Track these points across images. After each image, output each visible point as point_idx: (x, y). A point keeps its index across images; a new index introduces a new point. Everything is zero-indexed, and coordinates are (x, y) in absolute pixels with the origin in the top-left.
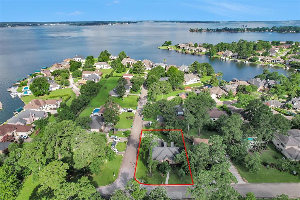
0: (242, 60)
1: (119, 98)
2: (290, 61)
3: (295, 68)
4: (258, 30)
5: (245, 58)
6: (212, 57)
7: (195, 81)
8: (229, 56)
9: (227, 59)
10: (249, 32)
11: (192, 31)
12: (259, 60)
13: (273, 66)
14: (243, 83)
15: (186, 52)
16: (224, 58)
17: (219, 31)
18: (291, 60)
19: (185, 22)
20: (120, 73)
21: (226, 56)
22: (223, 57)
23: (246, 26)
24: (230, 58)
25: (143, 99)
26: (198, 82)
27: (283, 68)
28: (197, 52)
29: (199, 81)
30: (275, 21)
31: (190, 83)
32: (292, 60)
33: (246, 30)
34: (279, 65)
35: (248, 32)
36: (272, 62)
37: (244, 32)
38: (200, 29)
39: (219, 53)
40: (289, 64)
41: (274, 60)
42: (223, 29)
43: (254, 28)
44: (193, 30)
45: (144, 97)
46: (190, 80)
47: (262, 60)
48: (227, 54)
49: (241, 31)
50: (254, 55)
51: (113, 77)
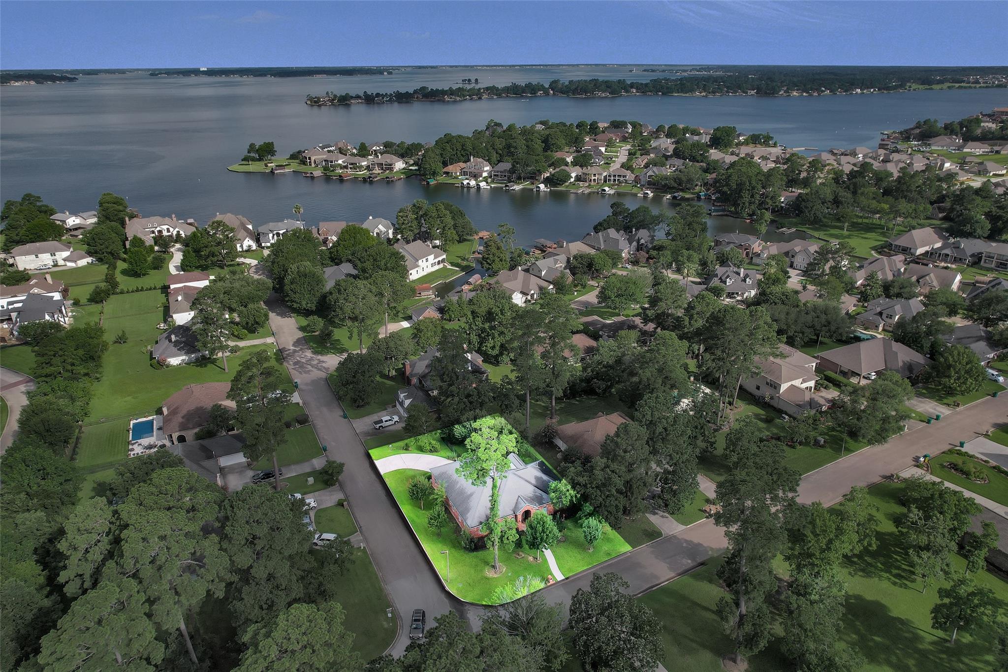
0: (526, 184)
1: (201, 366)
2: (648, 174)
3: (666, 192)
4: (516, 92)
5: (533, 177)
6: (432, 182)
7: (432, 265)
8: (485, 174)
9: (483, 184)
10: (495, 97)
11: (315, 102)
12: (572, 180)
13: (612, 192)
14: (577, 247)
15: (340, 176)
16: (473, 183)
17: (403, 98)
18: (650, 173)
19: (271, 75)
20: (144, 275)
21: (475, 176)
22: (467, 181)
23: (476, 80)
24: (489, 180)
25: (295, 351)
26: (441, 266)
27: (639, 195)
28: (377, 171)
29: (443, 261)
30: (546, 65)
31: (422, 274)
32: (654, 172)
33: (483, 92)
34: (624, 189)
35: (492, 98)
36: (605, 181)
37: (480, 98)
38: (341, 96)
39: (450, 168)
40: (649, 183)
41: (610, 176)
42: (415, 92)
43: (503, 86)
44: (319, 98)
45: (294, 345)
46: (420, 261)
47: (578, 178)
48: (475, 171)
49: (470, 96)
50: (552, 165)
51: (122, 293)
